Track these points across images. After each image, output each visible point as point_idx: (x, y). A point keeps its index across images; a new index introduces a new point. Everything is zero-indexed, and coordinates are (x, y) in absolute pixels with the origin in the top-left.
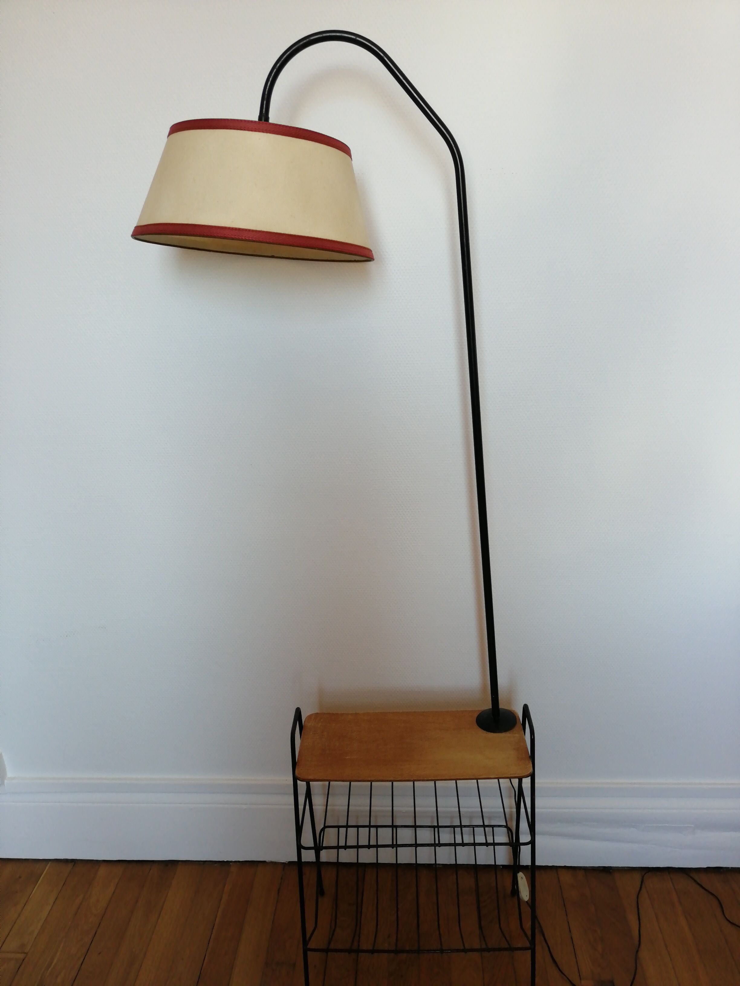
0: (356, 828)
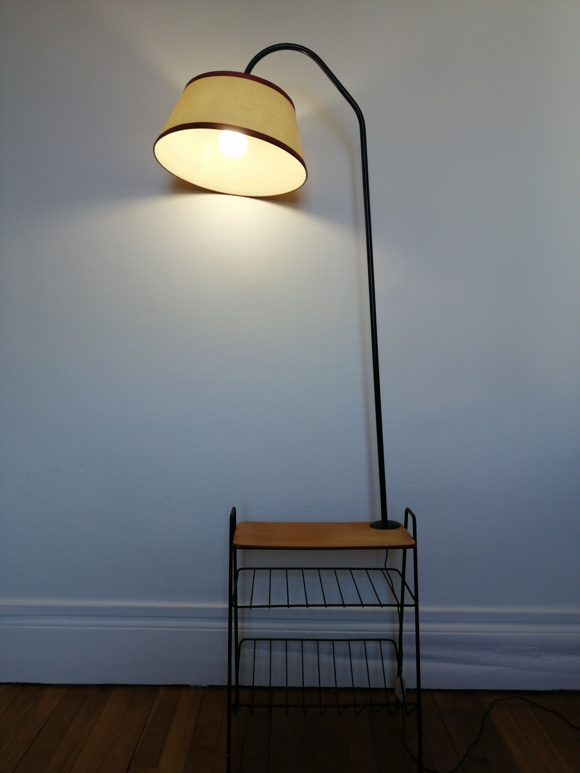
0: (270, 641)
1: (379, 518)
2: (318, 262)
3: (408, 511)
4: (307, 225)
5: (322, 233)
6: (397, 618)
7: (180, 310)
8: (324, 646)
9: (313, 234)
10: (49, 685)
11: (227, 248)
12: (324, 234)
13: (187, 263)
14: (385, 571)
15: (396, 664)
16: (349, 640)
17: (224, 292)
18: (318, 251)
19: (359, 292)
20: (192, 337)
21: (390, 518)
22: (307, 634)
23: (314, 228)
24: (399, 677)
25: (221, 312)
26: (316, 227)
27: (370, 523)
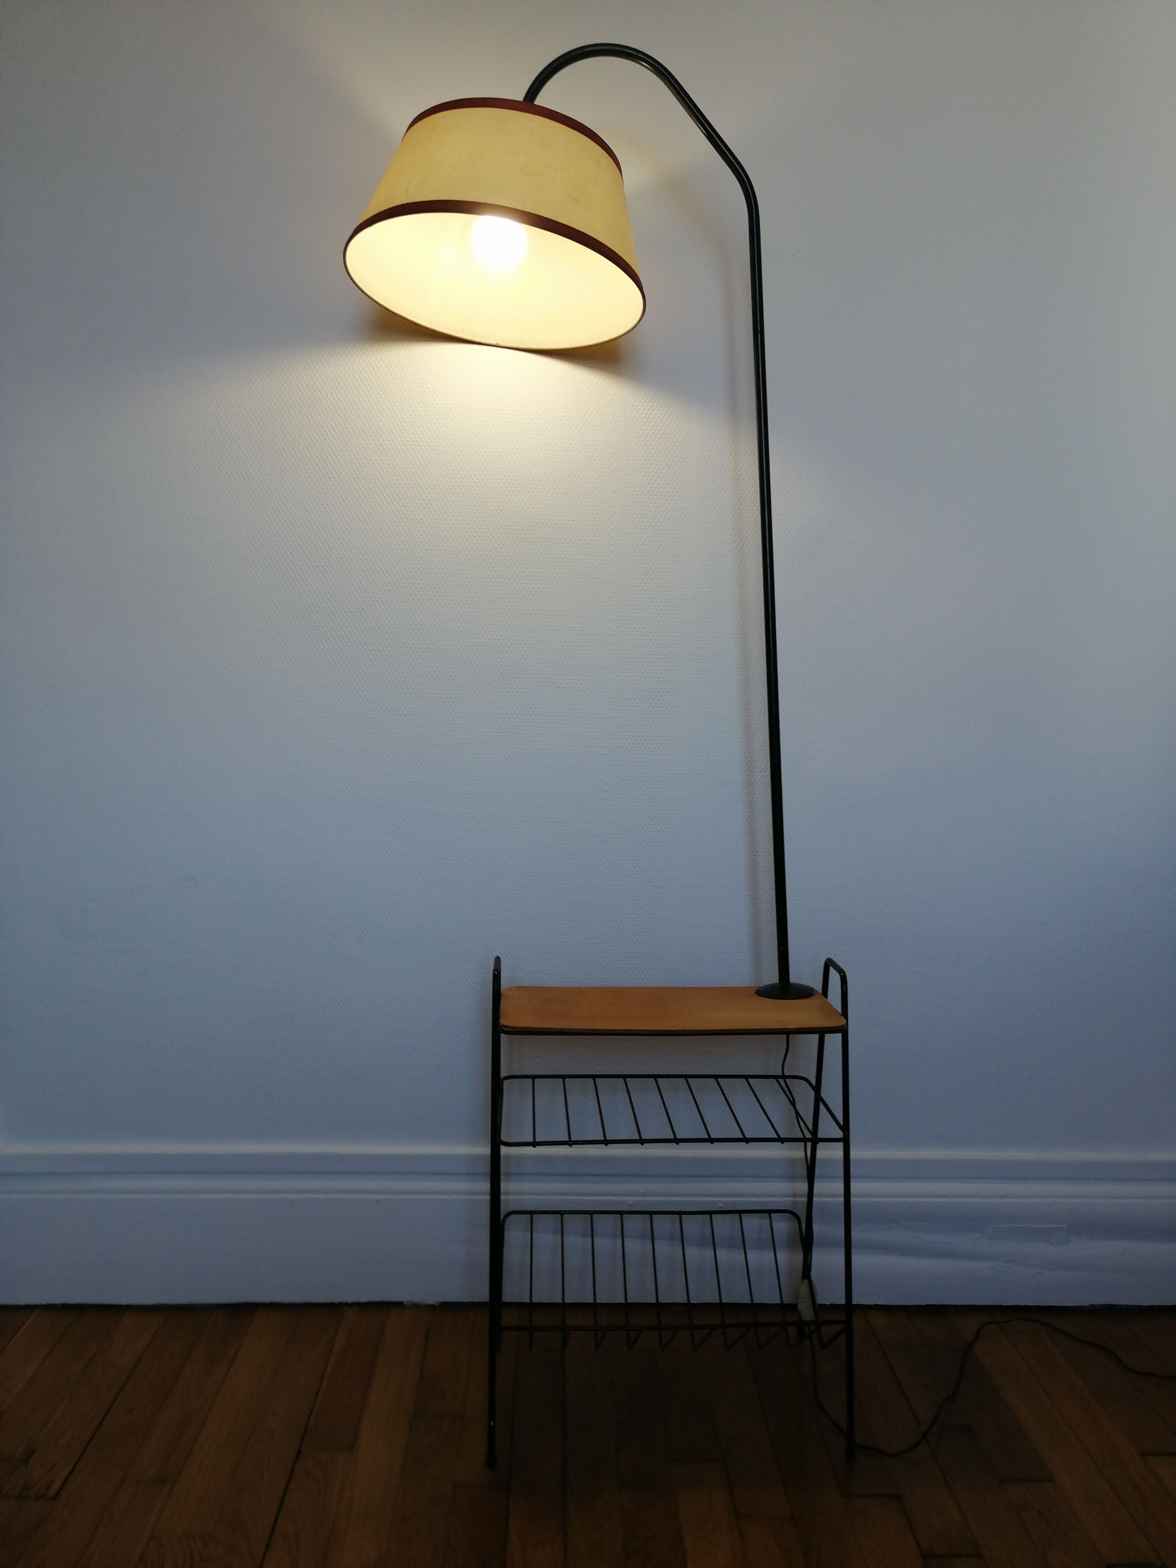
0: (560, 1215)
1: (772, 977)
2: (657, 482)
3: (829, 964)
4: (638, 408)
5: (666, 425)
6: (803, 1171)
7: (386, 573)
8: (663, 1224)
9: (648, 426)
10: (129, 1307)
11: (480, 452)
12: (671, 425)
13: (401, 481)
14: (781, 1081)
15: (799, 1257)
16: (711, 1213)
17: (473, 538)
18: (658, 458)
19: (737, 543)
20: (409, 626)
21: (794, 978)
22: (630, 1203)
23: (651, 414)
24: (806, 1281)
25: (467, 578)
26: (655, 412)
27: (757, 988)
